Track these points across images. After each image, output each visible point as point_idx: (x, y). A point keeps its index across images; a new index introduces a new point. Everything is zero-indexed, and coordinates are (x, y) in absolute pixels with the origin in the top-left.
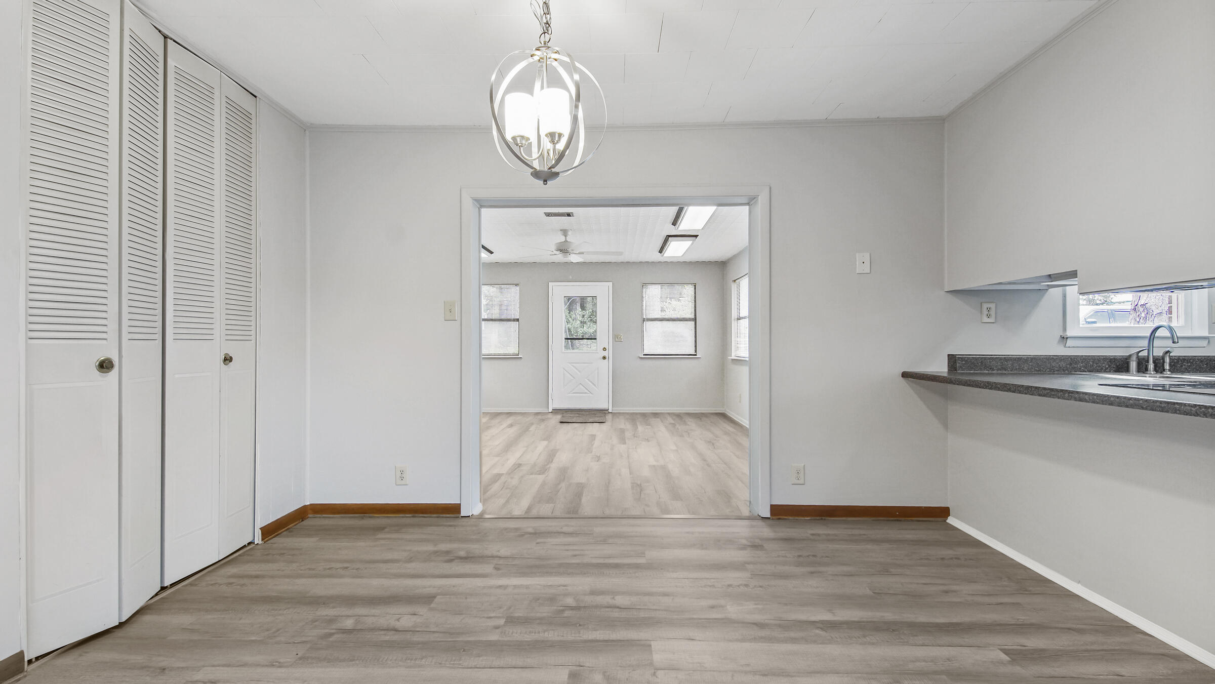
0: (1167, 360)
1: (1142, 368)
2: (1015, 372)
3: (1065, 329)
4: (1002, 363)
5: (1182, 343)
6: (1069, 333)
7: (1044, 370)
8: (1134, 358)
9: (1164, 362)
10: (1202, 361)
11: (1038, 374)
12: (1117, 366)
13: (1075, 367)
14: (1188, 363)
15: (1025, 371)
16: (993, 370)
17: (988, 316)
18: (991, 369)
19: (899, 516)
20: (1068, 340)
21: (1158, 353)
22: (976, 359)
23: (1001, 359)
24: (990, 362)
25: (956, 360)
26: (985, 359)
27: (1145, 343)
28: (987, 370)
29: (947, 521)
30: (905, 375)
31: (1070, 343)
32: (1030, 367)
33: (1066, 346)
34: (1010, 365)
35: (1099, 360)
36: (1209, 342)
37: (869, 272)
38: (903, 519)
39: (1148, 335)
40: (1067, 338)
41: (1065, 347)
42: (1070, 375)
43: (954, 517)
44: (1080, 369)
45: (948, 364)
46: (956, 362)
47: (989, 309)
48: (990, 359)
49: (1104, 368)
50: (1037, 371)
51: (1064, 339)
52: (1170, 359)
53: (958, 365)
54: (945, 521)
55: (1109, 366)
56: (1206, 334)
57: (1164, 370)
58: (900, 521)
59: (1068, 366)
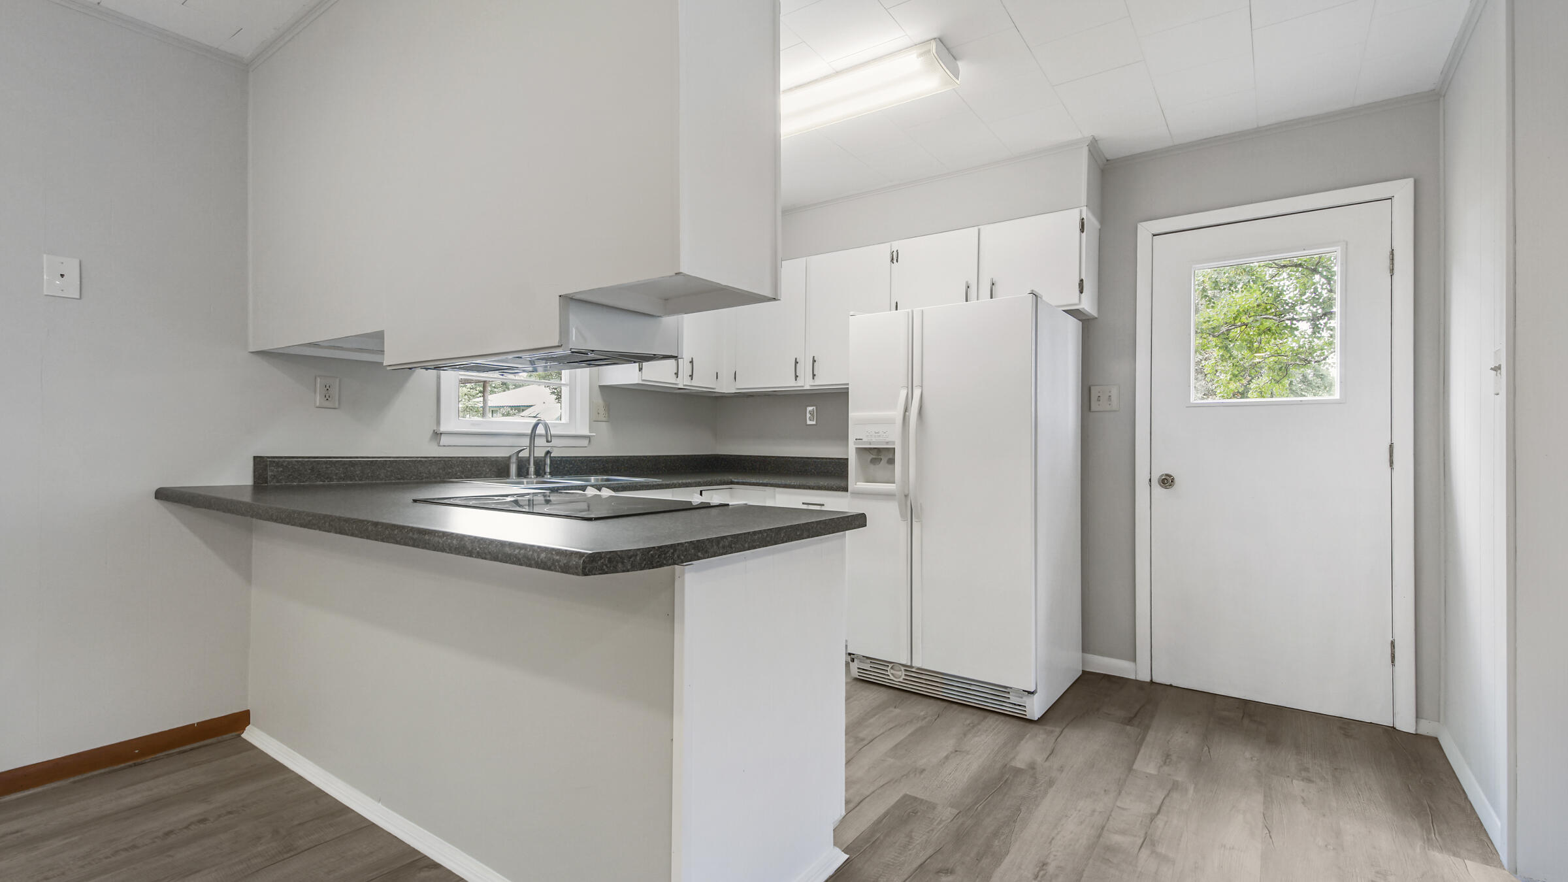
0: (548, 461)
1: (522, 472)
2: (367, 482)
3: (438, 423)
4: (347, 468)
5: (555, 442)
6: (443, 429)
7: (408, 478)
8: (514, 460)
9: (545, 464)
10: (582, 463)
11: (402, 484)
12: (499, 470)
13: (449, 473)
14: (570, 464)
15: (382, 480)
16: (331, 479)
17: (327, 397)
18: (327, 478)
19: (143, 754)
20: (442, 435)
21: (539, 453)
22: (303, 464)
23: (344, 463)
24: (326, 468)
25: (267, 466)
26: (318, 463)
27: (526, 442)
28: (321, 481)
29: (243, 736)
30: (162, 495)
31: (444, 440)
32: (389, 473)
33: (441, 444)
34: (358, 472)
35: (478, 463)
36: (590, 441)
37: (78, 297)
38: (148, 758)
39: (530, 432)
40: (441, 434)
41: (439, 446)
42: (442, 485)
43: (253, 725)
44: (456, 474)
45: (254, 472)
46: (266, 470)
47: (327, 388)
48: (326, 462)
49: (484, 473)
50: (399, 479)
51: (437, 435)
52: (551, 461)
53: (270, 473)
54: (239, 736)
55: (490, 470)
56: (586, 432)
57: (545, 473)
58: (142, 764)
59: (441, 471)
